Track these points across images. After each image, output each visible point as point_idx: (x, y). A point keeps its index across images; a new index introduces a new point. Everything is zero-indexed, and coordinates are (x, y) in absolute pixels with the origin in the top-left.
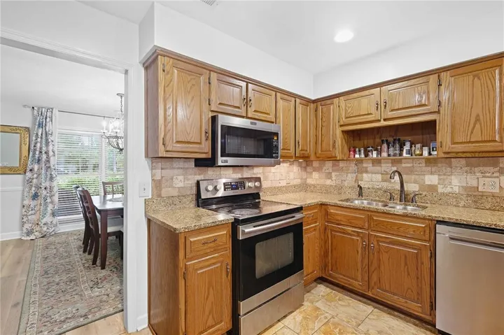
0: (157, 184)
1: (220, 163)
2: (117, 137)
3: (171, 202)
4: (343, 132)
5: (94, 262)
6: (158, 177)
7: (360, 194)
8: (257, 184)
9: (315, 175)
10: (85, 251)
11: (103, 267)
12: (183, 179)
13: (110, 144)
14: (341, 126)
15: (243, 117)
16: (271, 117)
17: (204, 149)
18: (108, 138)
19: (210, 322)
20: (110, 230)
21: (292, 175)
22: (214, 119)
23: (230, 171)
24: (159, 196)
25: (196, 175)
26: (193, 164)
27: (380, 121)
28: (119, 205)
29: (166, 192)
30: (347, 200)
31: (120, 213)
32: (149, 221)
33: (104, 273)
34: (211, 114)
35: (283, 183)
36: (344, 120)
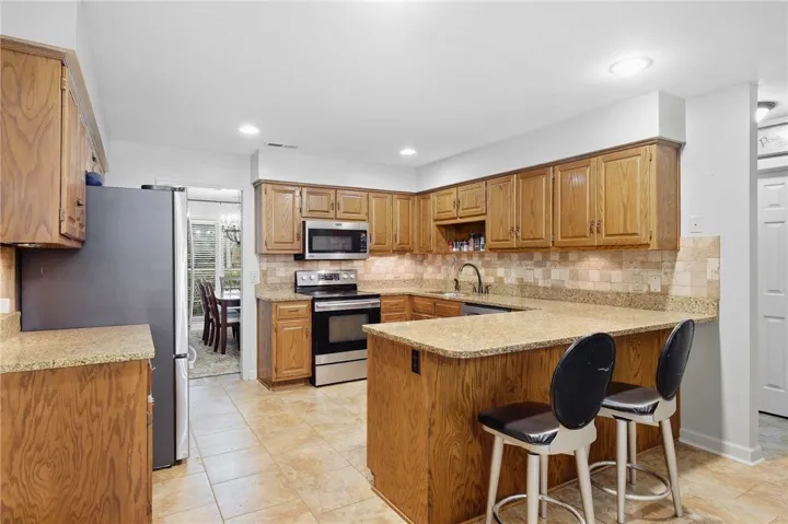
0: (264, 274)
1: (307, 257)
2: (235, 231)
3: (275, 287)
4: (439, 226)
5: (216, 350)
6: (264, 268)
7: (457, 288)
8: (352, 276)
9: (430, 269)
10: (206, 344)
11: (223, 353)
12: (284, 271)
13: (228, 236)
14: (436, 220)
15: (332, 219)
16: (363, 216)
17: (297, 247)
18: (227, 231)
19: (293, 364)
20: (230, 320)
21: (401, 269)
22: (304, 223)
23: (327, 264)
24: (266, 283)
25: (293, 267)
26: (292, 258)
27: (456, 218)
28: (237, 297)
29: (270, 280)
30: (440, 293)
31: (237, 303)
32: (258, 300)
33: (224, 356)
34: (302, 220)
35: (390, 277)
36: (436, 216)
